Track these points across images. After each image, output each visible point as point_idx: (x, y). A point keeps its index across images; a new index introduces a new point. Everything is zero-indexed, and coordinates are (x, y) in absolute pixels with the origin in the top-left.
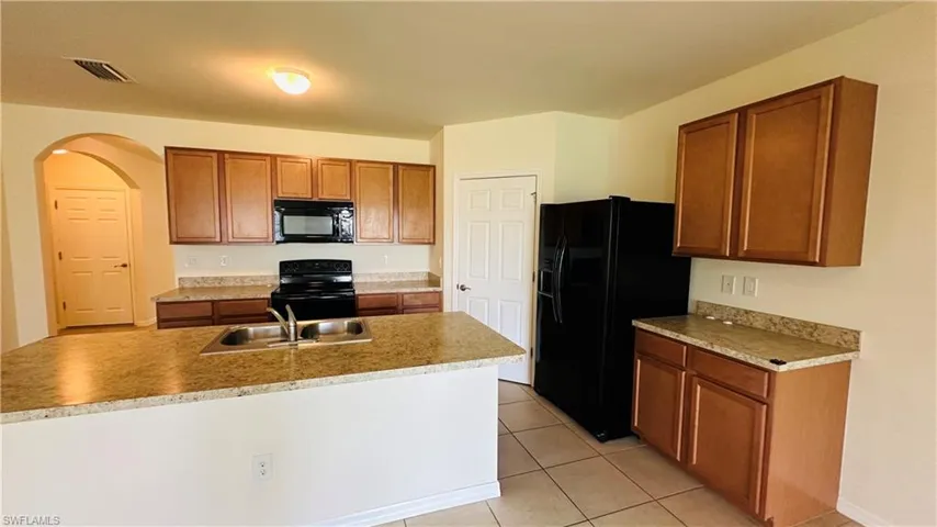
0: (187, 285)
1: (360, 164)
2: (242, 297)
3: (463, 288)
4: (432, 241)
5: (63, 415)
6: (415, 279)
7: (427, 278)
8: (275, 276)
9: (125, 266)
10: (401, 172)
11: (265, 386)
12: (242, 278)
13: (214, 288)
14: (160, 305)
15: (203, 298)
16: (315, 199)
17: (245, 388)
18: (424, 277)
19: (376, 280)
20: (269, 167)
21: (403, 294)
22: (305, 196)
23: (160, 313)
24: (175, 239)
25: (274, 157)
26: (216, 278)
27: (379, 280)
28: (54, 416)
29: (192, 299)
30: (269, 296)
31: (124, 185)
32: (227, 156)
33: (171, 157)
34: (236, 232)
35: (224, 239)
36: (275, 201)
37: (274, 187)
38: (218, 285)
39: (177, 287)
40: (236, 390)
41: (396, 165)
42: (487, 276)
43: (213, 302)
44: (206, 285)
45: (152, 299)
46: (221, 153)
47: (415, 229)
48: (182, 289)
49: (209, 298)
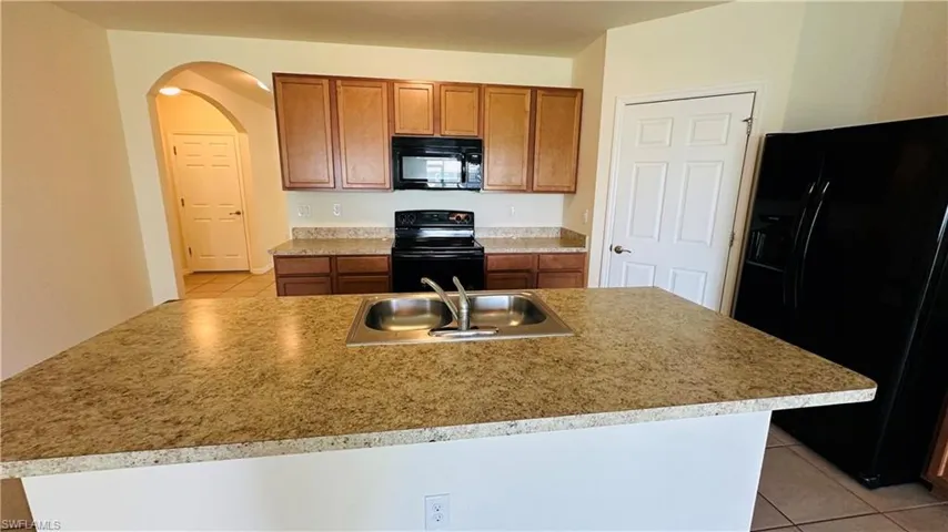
0: (301, 236)
1: (491, 90)
2: (361, 252)
3: (618, 251)
4: (573, 189)
5: (179, 460)
6: (544, 236)
7: (559, 235)
8: (391, 229)
9: (238, 213)
10: (539, 99)
11: (470, 427)
12: (356, 230)
13: (328, 241)
14: (277, 258)
15: (320, 253)
16: (437, 135)
17: (441, 430)
18: (555, 234)
19: (500, 236)
20: (385, 96)
21: (539, 255)
22: (425, 132)
23: (279, 266)
24: (288, 184)
25: (391, 83)
26: (329, 230)
27: (504, 236)
28: (168, 462)
29: (310, 253)
30: (389, 252)
31: (231, 128)
32: (339, 82)
33: (279, 85)
34: (350, 176)
35: (339, 184)
36: (393, 138)
37: (391, 121)
38: (330, 237)
39: (291, 238)
40: (427, 433)
41: (534, 90)
42: (656, 236)
43: (330, 257)
44: (320, 237)
45: (269, 251)
46: (332, 79)
47: (554, 174)
48: (296, 241)
49: (326, 253)
